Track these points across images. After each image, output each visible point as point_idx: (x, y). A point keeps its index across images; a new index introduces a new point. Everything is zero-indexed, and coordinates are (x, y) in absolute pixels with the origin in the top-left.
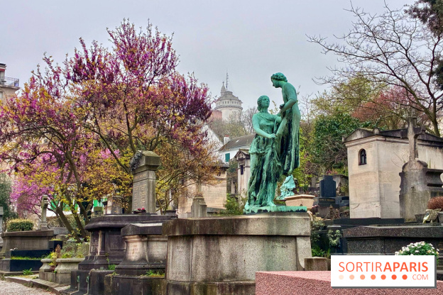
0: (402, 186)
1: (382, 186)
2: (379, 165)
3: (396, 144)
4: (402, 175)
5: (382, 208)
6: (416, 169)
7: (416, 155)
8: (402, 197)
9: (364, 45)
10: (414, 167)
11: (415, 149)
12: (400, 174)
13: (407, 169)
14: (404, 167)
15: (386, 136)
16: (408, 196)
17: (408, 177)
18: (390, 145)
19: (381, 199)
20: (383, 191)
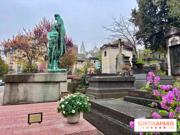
0: (116, 63)
1: (111, 63)
2: (110, 56)
3: (116, 49)
4: (117, 59)
5: (110, 70)
6: (121, 57)
7: (121, 51)
8: (116, 66)
9: (116, 28)
10: (120, 56)
11: (121, 50)
12: (116, 59)
13: (118, 57)
14: (117, 56)
15: (112, 47)
16: (118, 66)
17: (118, 59)
18: (114, 49)
19: (110, 67)
20: (111, 65)
